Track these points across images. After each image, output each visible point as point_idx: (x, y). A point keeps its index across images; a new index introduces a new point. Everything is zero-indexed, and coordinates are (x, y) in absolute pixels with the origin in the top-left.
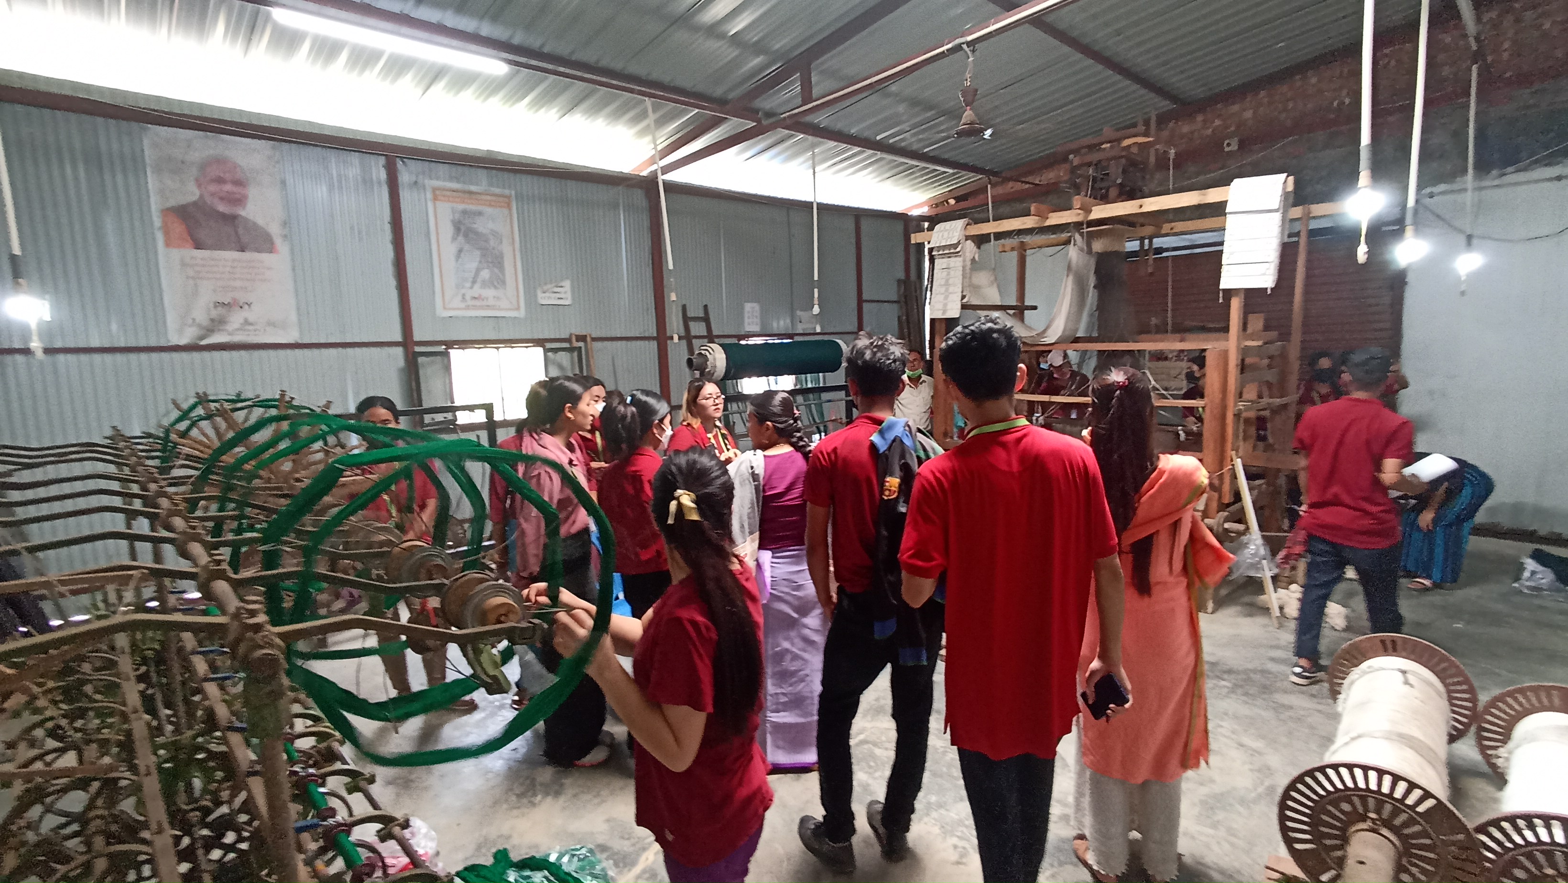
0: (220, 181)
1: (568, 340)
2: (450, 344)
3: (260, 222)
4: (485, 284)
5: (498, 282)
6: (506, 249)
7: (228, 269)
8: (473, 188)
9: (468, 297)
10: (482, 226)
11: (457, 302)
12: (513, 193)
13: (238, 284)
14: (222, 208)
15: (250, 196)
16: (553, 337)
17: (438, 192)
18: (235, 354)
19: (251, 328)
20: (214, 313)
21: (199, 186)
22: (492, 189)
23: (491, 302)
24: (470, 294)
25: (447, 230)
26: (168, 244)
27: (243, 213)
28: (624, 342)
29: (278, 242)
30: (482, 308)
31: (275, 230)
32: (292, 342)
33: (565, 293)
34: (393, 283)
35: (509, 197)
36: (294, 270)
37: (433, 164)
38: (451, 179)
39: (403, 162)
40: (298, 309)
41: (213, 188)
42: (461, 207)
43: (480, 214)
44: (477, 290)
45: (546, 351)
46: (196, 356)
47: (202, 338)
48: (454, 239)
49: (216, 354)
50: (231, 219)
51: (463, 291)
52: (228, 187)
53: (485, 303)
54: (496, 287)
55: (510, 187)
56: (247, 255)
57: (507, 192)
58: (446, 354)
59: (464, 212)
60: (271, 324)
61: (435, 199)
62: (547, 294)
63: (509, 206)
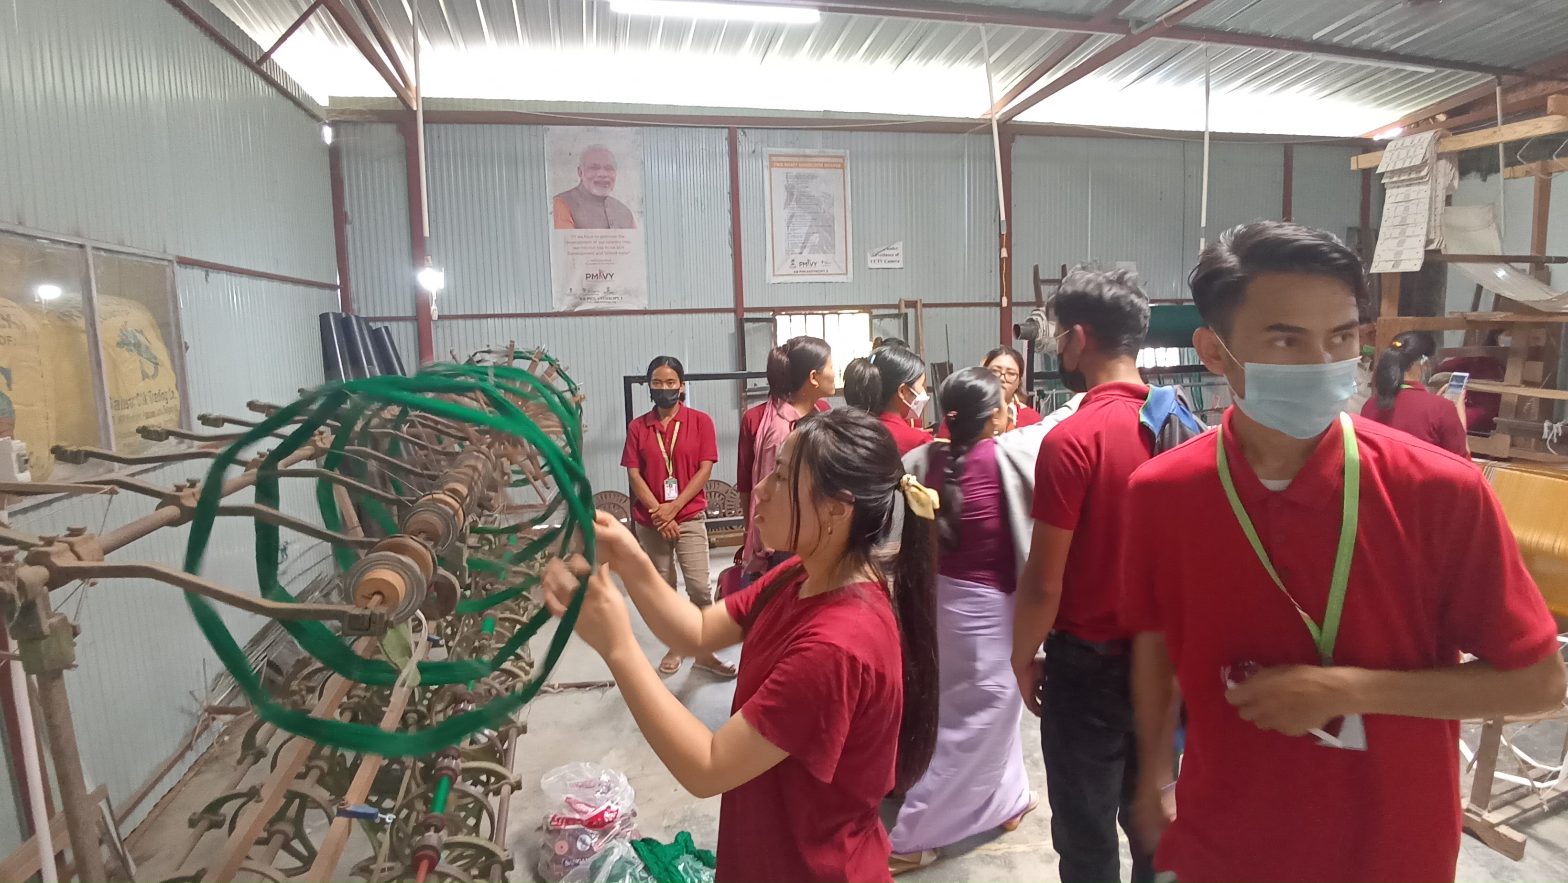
0: (596, 167)
1: (897, 306)
2: (778, 311)
3: (623, 201)
4: (814, 250)
5: (828, 246)
6: (838, 212)
7: (597, 244)
8: (808, 151)
9: (796, 263)
10: (816, 189)
11: (786, 269)
12: (848, 151)
13: (604, 257)
14: (596, 191)
15: (617, 179)
16: (881, 303)
17: (774, 159)
18: (599, 319)
19: (612, 296)
20: (586, 283)
21: (580, 174)
22: (827, 150)
23: (819, 267)
24: (799, 259)
25: (781, 196)
26: (556, 227)
27: (611, 195)
28: (961, 309)
29: (636, 217)
30: (810, 273)
31: (634, 207)
32: (642, 308)
33: (897, 255)
34: (729, 251)
35: (843, 157)
36: (647, 243)
37: (772, 131)
38: (787, 144)
39: (744, 133)
40: (648, 278)
41: (590, 174)
42: (794, 171)
43: (813, 177)
44: (806, 256)
45: (872, 317)
46: (571, 320)
47: (575, 306)
48: (786, 205)
49: (585, 319)
50: (602, 200)
51: (793, 257)
52: (601, 172)
53: (813, 268)
54: (824, 252)
55: (845, 148)
56: (611, 232)
57: (841, 152)
58: (773, 321)
59: (798, 176)
60: (627, 292)
61: (771, 165)
62: (877, 258)
63: (843, 167)
